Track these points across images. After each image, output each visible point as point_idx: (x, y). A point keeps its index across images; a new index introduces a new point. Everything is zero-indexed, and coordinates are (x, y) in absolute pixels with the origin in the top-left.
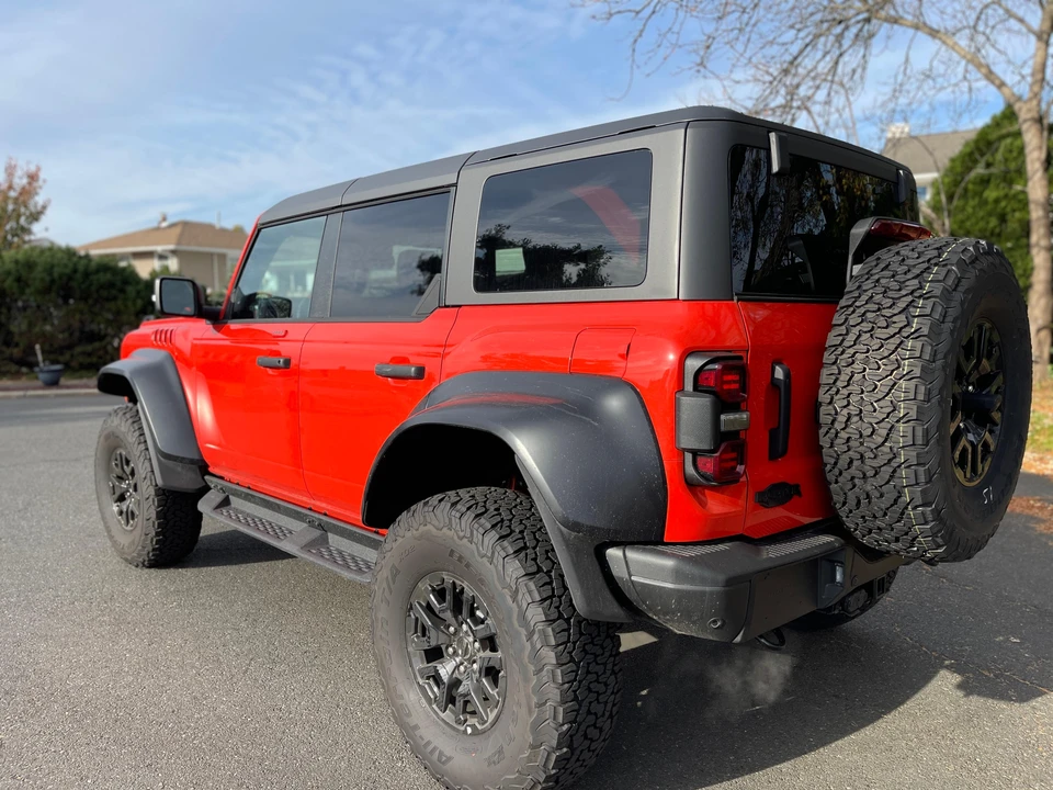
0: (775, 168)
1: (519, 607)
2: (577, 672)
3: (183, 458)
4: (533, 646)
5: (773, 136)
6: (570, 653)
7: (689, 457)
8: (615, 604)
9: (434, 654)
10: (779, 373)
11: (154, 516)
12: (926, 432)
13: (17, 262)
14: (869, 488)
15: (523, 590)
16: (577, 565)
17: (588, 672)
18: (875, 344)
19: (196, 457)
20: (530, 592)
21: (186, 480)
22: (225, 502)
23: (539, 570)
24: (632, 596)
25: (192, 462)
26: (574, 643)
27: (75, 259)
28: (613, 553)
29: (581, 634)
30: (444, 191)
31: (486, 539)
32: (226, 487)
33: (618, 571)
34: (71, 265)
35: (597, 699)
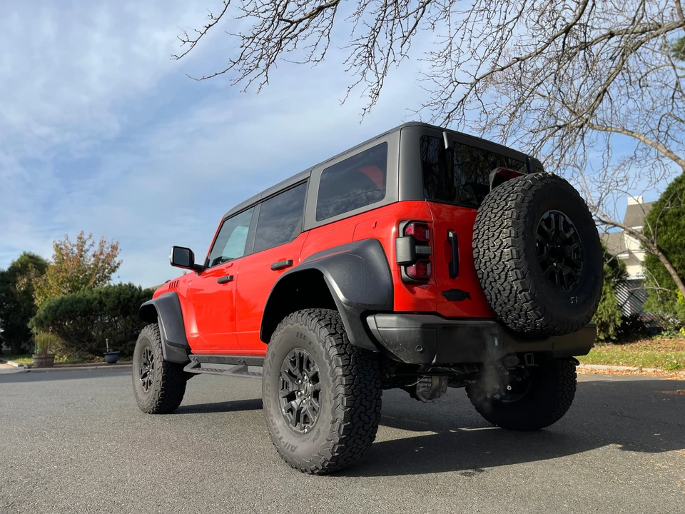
0: (446, 147)
1: (326, 350)
2: (353, 380)
3: (178, 344)
4: (332, 368)
5: (444, 133)
6: (350, 370)
7: (403, 268)
8: (370, 341)
9: (291, 397)
10: (451, 235)
11: (161, 379)
12: (518, 252)
13: (100, 293)
14: (498, 286)
15: (328, 341)
16: (350, 321)
17: (360, 382)
18: (493, 215)
19: (185, 344)
20: (331, 342)
21: (179, 356)
22: (198, 366)
23: (337, 332)
24: (379, 338)
25: (183, 346)
26: (353, 366)
27: (133, 290)
28: (370, 319)
29: (356, 363)
30: (304, 182)
31: (313, 322)
32: (198, 357)
33: (372, 326)
34: (130, 293)
35: (366, 398)
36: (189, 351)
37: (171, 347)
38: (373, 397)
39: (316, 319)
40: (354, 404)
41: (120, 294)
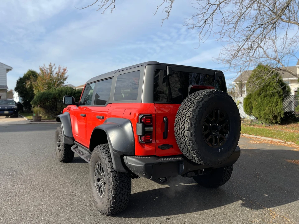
0: (168, 74)
1: (107, 168)
2: (117, 183)
3: (69, 137)
4: (108, 177)
5: (168, 67)
6: (116, 179)
7: (139, 136)
8: (124, 168)
9: (99, 180)
10: (165, 119)
11: (63, 150)
12: (191, 133)
13: (59, 91)
14: (183, 146)
15: (108, 165)
17: (120, 184)
18: (183, 113)
19: (72, 137)
20: (109, 165)
21: (70, 142)
22: (77, 147)
24: (128, 167)
25: (71, 138)
26: (117, 177)
27: (72, 90)
28: (125, 157)
29: (119, 175)
30: (111, 78)
31: (104, 153)
32: (77, 144)
33: (125, 161)
35: (122, 190)
36: (74, 140)
37: (67, 138)
38: (126, 189)
39: (105, 153)
40: (117, 193)
41: (67, 92)
